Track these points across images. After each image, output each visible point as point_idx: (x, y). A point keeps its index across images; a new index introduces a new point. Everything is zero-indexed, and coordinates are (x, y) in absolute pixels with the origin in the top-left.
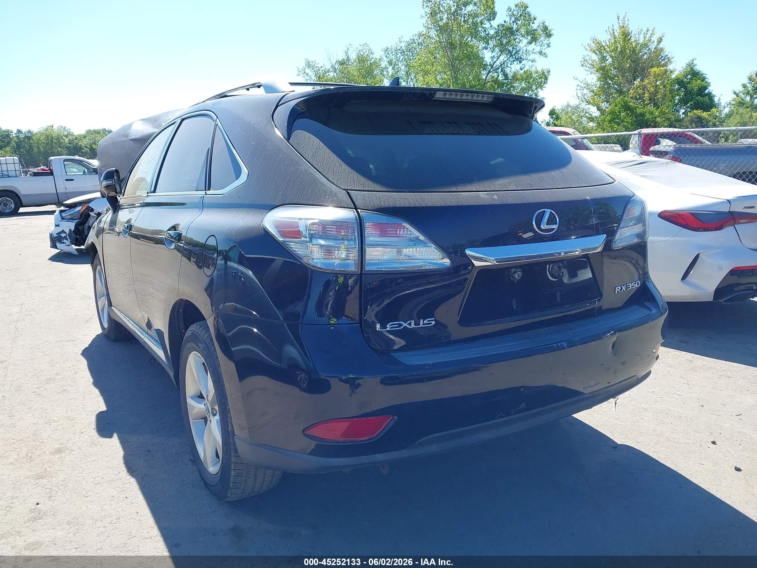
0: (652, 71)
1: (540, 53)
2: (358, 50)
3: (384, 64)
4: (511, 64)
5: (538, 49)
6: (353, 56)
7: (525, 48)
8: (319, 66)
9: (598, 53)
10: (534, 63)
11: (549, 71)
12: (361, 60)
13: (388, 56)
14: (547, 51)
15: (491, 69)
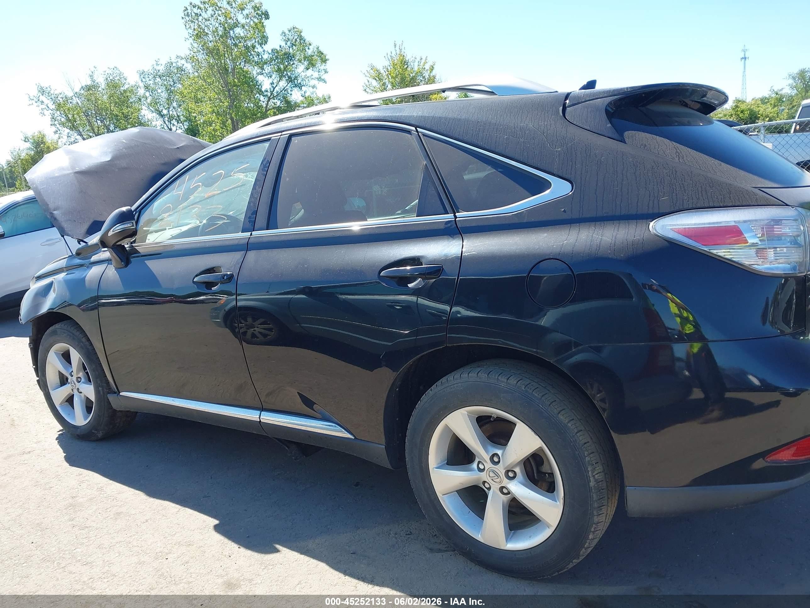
0: (433, 97)
1: (319, 79)
2: (106, 73)
3: (141, 92)
4: (291, 91)
5: (316, 75)
6: (101, 81)
7: (303, 74)
8: (57, 92)
9: (378, 80)
10: (315, 89)
11: (330, 97)
12: (113, 85)
13: (144, 80)
14: (324, 76)
15: (271, 96)
